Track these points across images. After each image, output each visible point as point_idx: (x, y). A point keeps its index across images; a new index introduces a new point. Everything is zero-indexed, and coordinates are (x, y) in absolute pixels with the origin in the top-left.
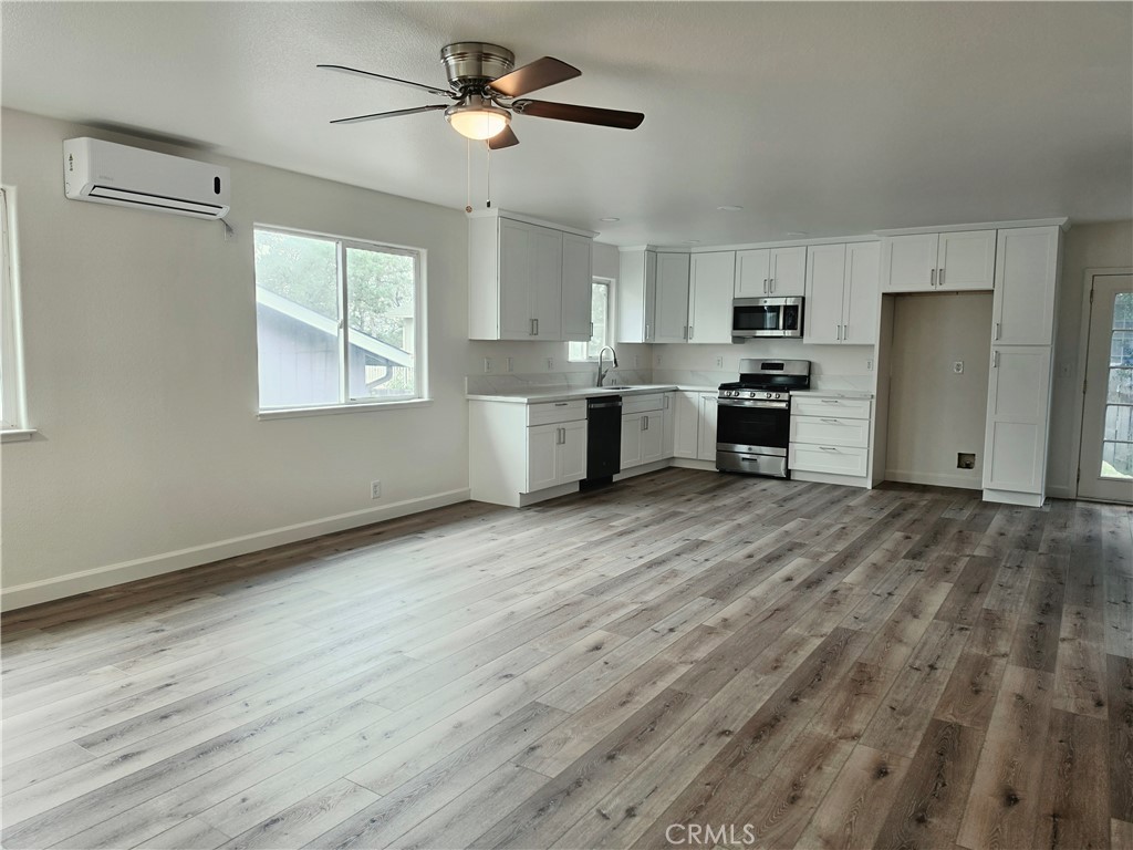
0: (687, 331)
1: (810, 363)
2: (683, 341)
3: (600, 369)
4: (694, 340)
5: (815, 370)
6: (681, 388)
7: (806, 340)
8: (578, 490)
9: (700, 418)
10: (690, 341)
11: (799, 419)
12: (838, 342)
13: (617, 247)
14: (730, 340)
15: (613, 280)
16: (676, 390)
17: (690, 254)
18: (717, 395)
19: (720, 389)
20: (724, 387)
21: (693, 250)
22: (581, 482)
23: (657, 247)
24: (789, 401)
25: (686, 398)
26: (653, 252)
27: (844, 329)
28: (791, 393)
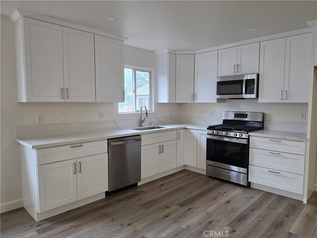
0: (194, 96)
1: (264, 114)
2: (192, 102)
3: (141, 117)
4: (197, 101)
5: (267, 118)
6: (188, 127)
7: (260, 100)
8: (104, 197)
9: (198, 144)
10: (195, 102)
11: (255, 150)
12: (282, 101)
13: (154, 52)
14: (215, 101)
15: (153, 70)
16: (186, 129)
17: (195, 54)
18: (206, 132)
19: (208, 129)
20: (210, 128)
21: (196, 52)
22: (106, 192)
23: (176, 51)
24: (248, 139)
25: (191, 133)
26: (173, 54)
27: (285, 93)
28: (250, 134)
